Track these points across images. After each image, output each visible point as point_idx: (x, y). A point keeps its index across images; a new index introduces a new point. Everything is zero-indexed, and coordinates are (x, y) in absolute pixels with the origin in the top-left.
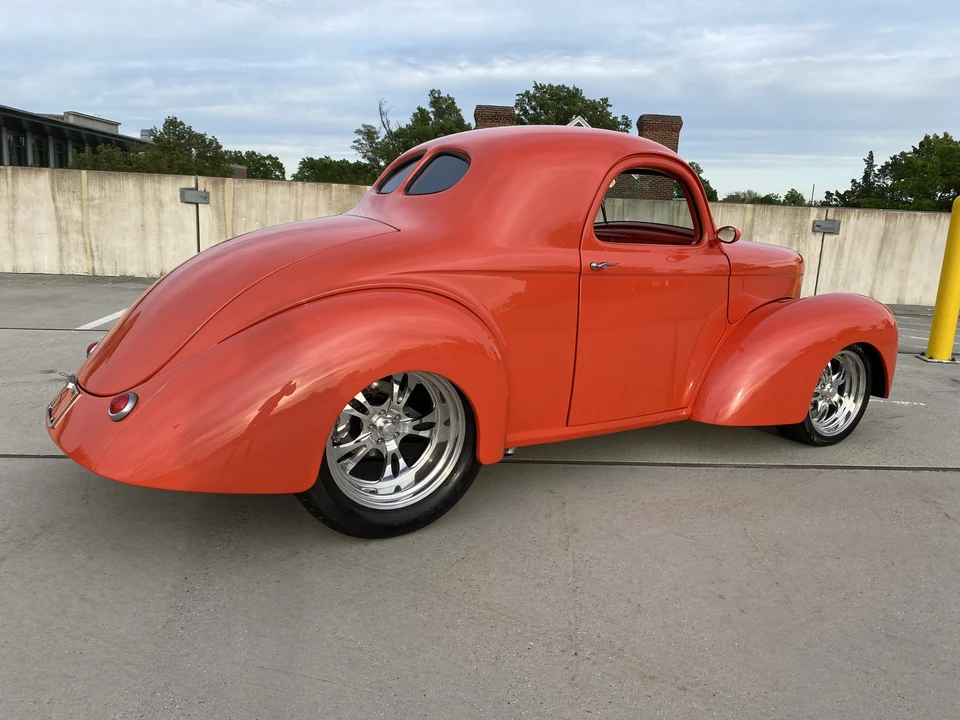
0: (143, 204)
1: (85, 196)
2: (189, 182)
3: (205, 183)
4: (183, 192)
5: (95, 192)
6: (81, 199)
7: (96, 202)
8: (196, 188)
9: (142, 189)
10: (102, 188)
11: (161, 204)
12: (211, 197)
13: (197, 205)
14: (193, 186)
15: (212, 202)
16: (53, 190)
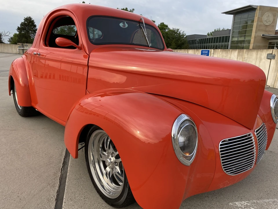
0: (256, 59)
1: (244, 57)
2: (270, 51)
3: (275, 51)
4: (268, 54)
5: (246, 56)
6: (243, 58)
7: (246, 59)
8: (272, 54)
9: (257, 54)
10: (248, 54)
11: (261, 59)
12: (276, 57)
13: (271, 59)
14: (271, 53)
15: (275, 58)
16: (238, 56)
